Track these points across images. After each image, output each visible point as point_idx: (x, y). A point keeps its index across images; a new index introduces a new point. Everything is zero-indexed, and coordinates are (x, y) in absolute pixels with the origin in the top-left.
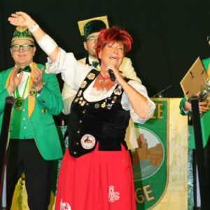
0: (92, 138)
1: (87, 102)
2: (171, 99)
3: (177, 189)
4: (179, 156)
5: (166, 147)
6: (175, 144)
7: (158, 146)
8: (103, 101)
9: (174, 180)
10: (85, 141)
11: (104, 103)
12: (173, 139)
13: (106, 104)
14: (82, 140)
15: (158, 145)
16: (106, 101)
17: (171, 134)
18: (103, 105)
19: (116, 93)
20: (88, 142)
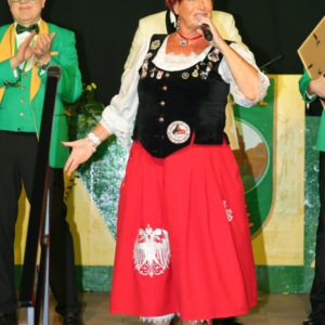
0: (184, 126)
1: (165, 72)
2: (279, 76)
3: (287, 211)
4: (292, 162)
5: (271, 149)
6: (286, 143)
7: (260, 147)
8: (193, 68)
9: (284, 198)
10: (174, 132)
11: (196, 71)
12: (282, 137)
13: (199, 72)
14: (169, 131)
15: (260, 145)
16: (198, 67)
17: (280, 129)
18: (195, 74)
19: (210, 58)
20: (179, 132)
